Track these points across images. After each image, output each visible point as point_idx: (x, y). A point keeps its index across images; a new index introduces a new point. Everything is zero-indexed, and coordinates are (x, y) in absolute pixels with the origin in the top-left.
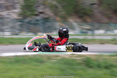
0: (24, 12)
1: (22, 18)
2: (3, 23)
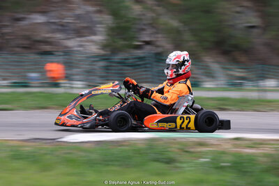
0: (114, 42)
1: (109, 53)
2: (70, 63)
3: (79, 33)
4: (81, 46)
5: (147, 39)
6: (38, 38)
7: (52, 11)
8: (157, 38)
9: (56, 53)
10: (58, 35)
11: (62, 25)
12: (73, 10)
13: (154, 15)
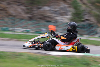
0: (74, 18)
3: (61, 14)
4: (62, 19)
5: (87, 18)
6: (46, 16)
7: (52, 6)
8: (91, 18)
9: (52, 21)
10: (54, 15)
11: (55, 11)
12: (60, 6)
13: (90, 9)
